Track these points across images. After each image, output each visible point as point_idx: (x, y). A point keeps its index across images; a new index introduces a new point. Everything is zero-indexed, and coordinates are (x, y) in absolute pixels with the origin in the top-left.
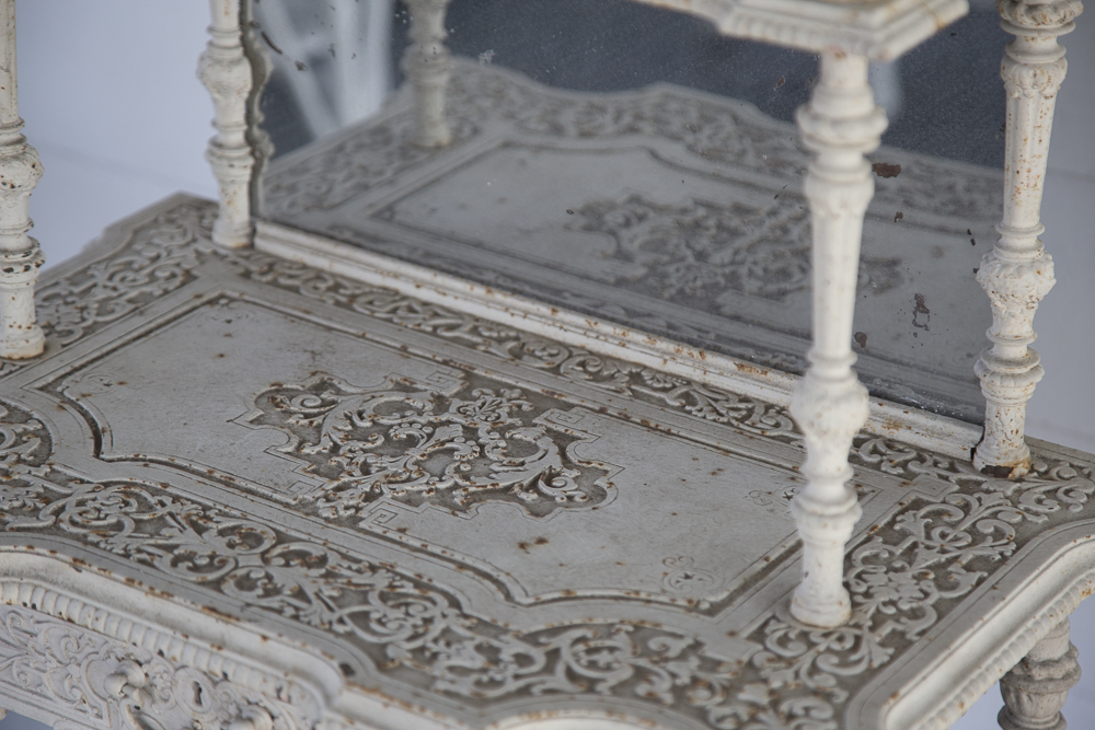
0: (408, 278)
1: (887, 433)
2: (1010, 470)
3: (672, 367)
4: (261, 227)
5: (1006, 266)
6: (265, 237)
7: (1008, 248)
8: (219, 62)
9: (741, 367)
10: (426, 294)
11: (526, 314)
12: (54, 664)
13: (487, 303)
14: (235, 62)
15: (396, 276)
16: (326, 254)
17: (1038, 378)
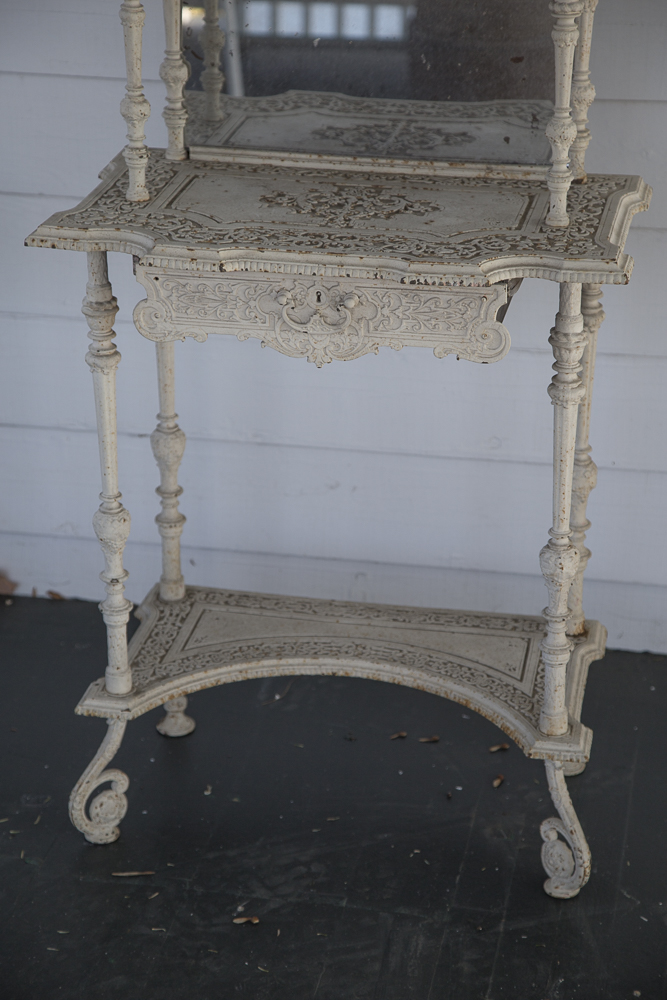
0: (276, 158)
1: (524, 178)
2: (582, 180)
3: (419, 171)
4: (191, 149)
5: (580, 88)
6: (194, 153)
7: (579, 81)
8: (174, 67)
9: (451, 164)
10: (287, 164)
11: (341, 163)
12: (241, 303)
13: (320, 161)
14: (181, 66)
15: (270, 158)
16: (230, 155)
17: (591, 138)
